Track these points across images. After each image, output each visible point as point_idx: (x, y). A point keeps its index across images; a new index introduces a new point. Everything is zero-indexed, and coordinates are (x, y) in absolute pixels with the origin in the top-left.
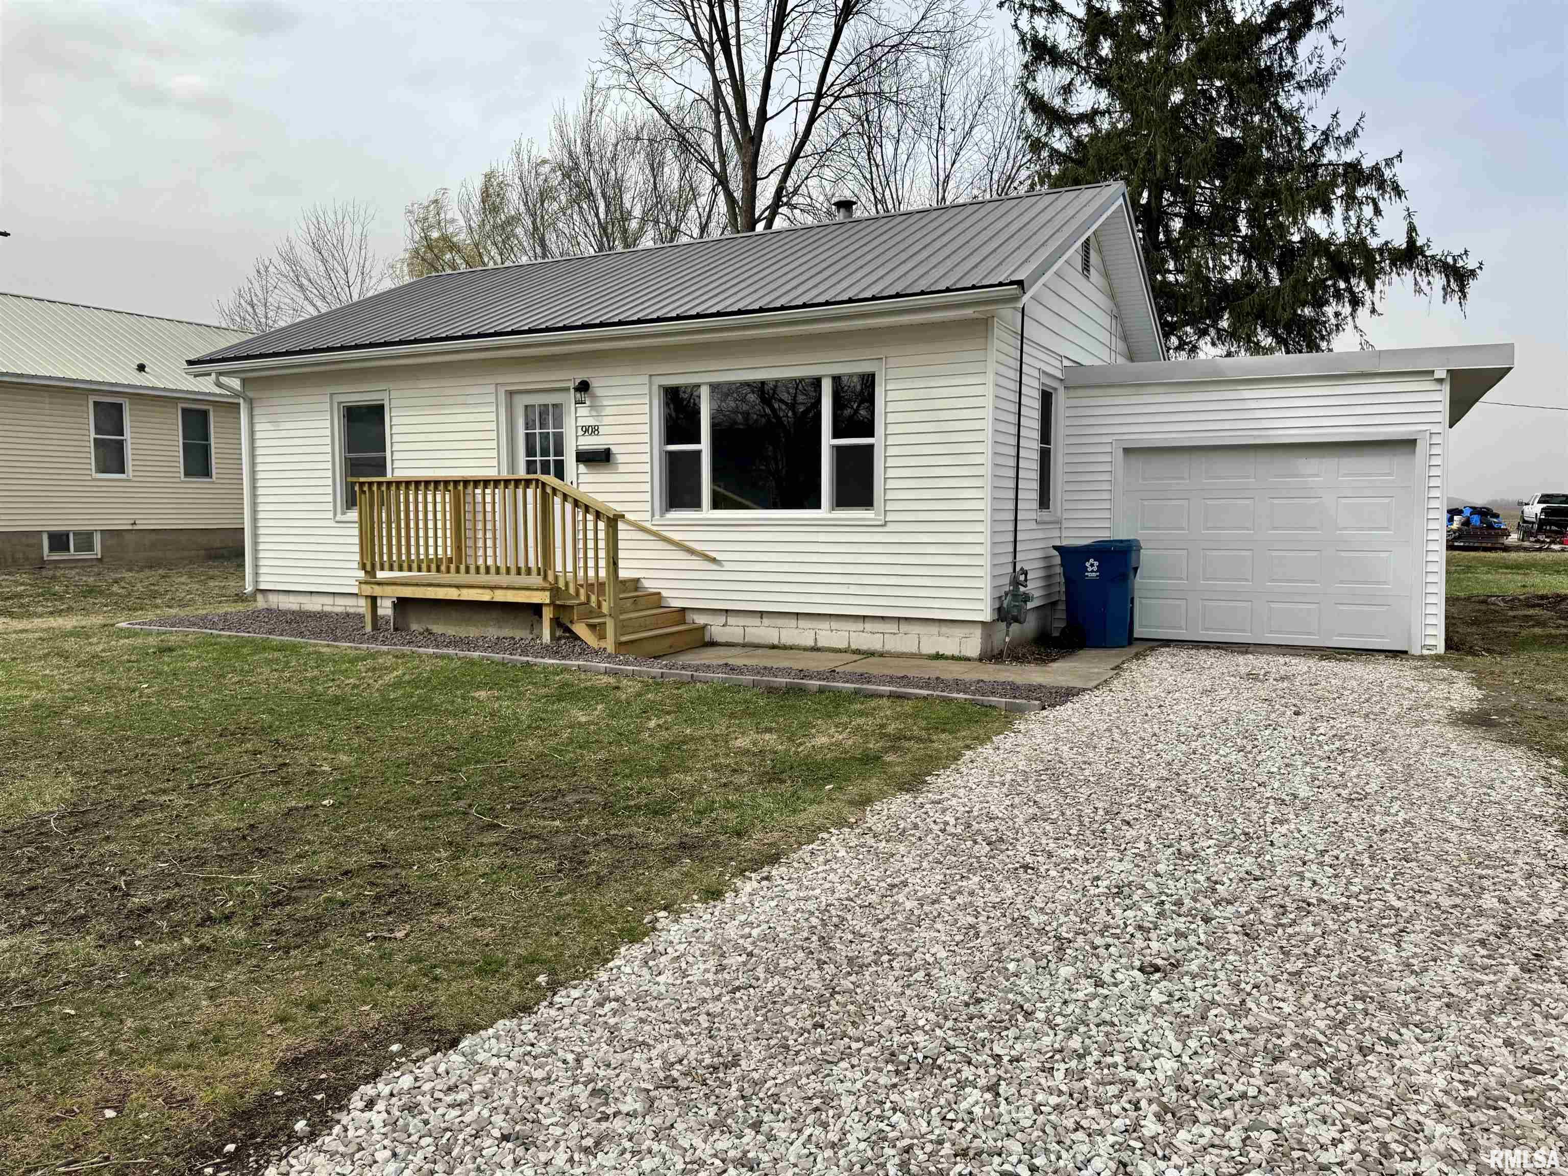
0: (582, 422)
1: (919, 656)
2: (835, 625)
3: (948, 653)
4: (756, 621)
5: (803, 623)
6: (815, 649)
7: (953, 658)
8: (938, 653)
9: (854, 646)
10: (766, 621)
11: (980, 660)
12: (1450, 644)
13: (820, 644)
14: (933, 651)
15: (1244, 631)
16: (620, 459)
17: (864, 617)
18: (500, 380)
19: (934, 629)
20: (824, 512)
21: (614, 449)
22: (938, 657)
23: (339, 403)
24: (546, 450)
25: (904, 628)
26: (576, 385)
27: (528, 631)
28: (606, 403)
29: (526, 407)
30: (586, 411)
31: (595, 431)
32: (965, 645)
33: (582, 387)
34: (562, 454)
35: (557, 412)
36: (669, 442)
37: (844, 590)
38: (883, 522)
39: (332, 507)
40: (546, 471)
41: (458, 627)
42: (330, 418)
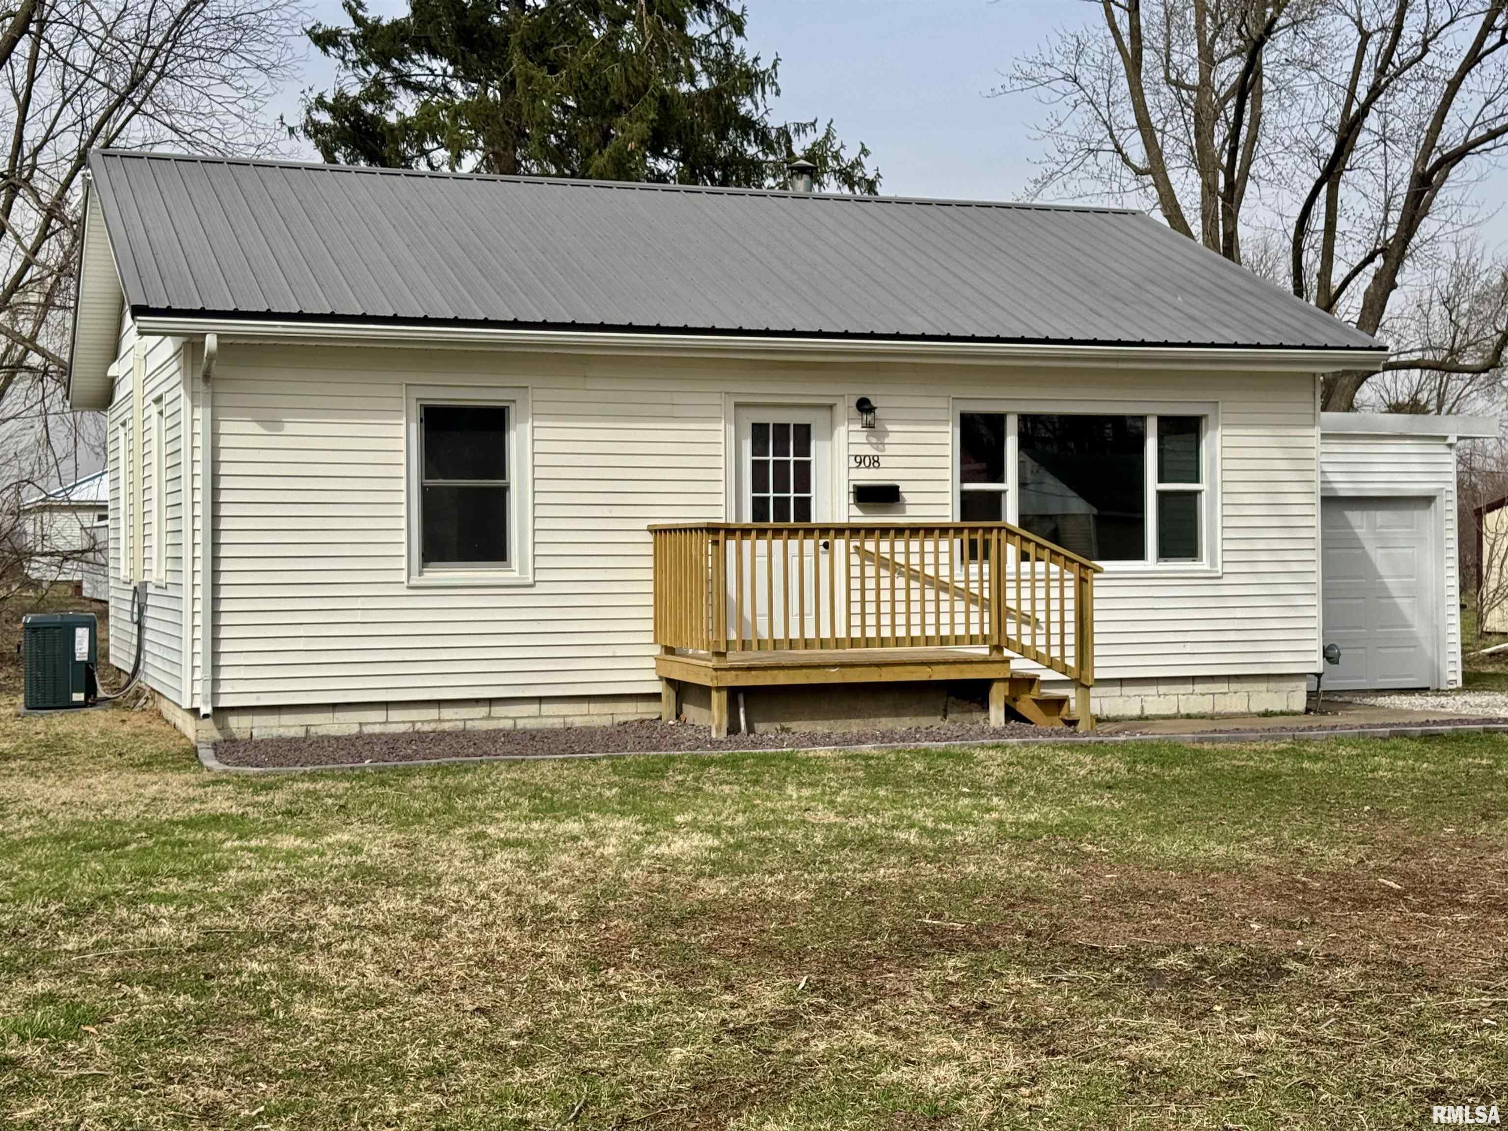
0: (856, 450)
1: (1251, 714)
2: (1163, 689)
3: (1277, 708)
5: (1128, 690)
6: (1142, 718)
7: (1282, 713)
8: (1267, 710)
9: (1183, 711)
11: (1308, 711)
13: (1147, 712)
14: (1262, 709)
16: (907, 498)
17: (1194, 677)
18: (730, 387)
19: (1262, 686)
20: (1151, 562)
22: (1267, 714)
23: (418, 399)
24: (781, 485)
25: (1234, 686)
26: (853, 404)
27: (939, 718)
28: (889, 428)
29: (754, 425)
30: (862, 437)
31: (875, 462)
32: (1291, 700)
33: (864, 406)
34: (808, 490)
35: (804, 434)
36: (963, 480)
37: (1179, 649)
38: (1220, 574)
39: (403, 563)
40: (782, 512)
41: (832, 722)
42: (404, 421)
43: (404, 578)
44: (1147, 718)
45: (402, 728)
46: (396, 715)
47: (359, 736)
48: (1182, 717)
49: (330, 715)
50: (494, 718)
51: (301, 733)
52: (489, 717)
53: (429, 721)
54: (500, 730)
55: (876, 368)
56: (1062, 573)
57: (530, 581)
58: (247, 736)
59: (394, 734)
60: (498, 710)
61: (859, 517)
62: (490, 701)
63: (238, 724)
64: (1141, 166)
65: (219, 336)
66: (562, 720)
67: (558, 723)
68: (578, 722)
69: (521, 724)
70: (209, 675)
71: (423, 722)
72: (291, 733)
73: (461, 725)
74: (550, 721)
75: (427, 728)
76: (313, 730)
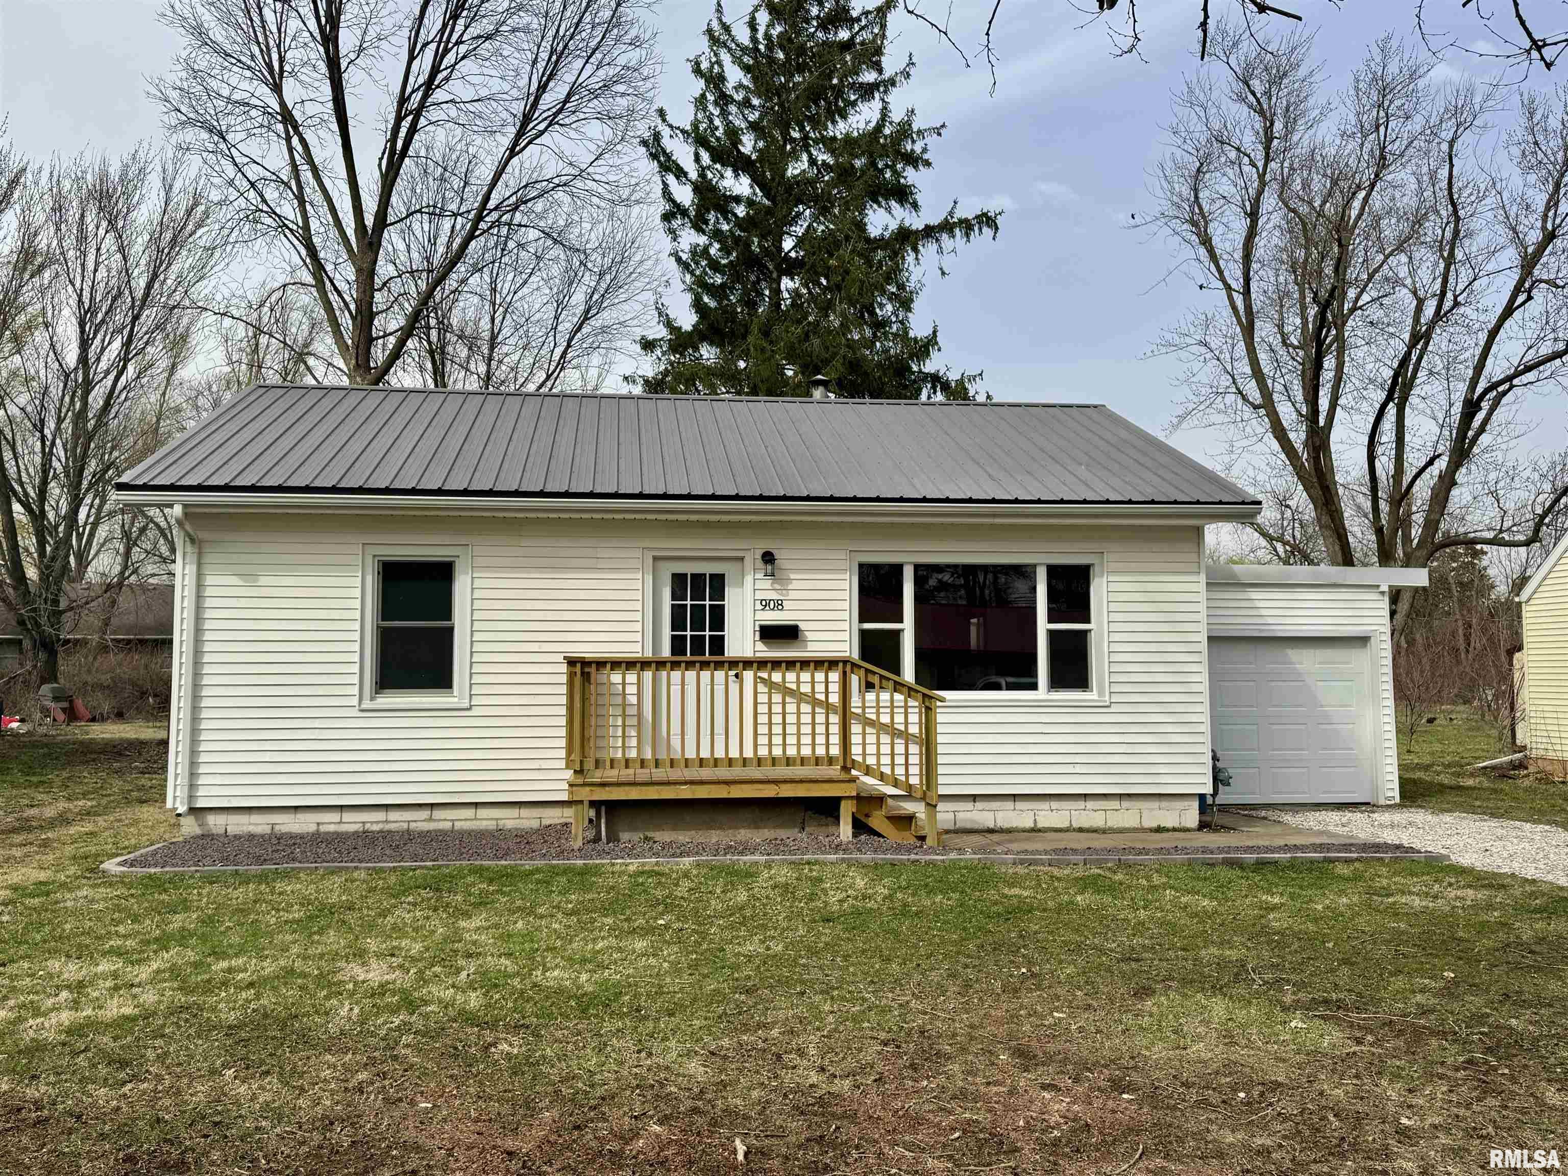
0: (760, 595)
1: (1143, 830)
2: (1055, 805)
3: (1169, 825)
4: (969, 805)
5: (1020, 805)
6: (1035, 830)
7: (1174, 830)
8: (1159, 827)
9: (1075, 825)
10: (979, 805)
11: (1200, 829)
12: (1402, 796)
13: (1040, 825)
14: (1154, 825)
15: (1254, 793)
16: (810, 636)
17: (1085, 795)
18: (647, 543)
19: (1155, 804)
20: (1043, 692)
21: (802, 626)
22: (1159, 830)
23: (374, 556)
24: (698, 624)
25: (1126, 804)
26: (758, 556)
27: (797, 830)
28: (792, 576)
29: (674, 575)
30: (767, 584)
31: (779, 605)
32: (1183, 817)
33: (768, 558)
34: (722, 629)
35: (718, 582)
36: (862, 620)
37: (1070, 769)
38: (1108, 704)
39: (355, 690)
40: (698, 648)
41: (693, 832)
42: (360, 574)
43: (355, 701)
44: (1039, 831)
45: (352, 828)
46: (348, 816)
47: (317, 834)
48: (1074, 830)
49: (292, 816)
50: (435, 820)
51: (267, 830)
52: (431, 819)
53: (377, 822)
54: (440, 831)
55: (782, 525)
56: (906, 702)
57: (467, 705)
58: (223, 831)
59: (347, 833)
60: (438, 814)
61: (764, 651)
62: (432, 806)
63: (216, 822)
64: (1257, 402)
65: (185, 506)
66: (494, 823)
67: (491, 825)
68: (510, 824)
69: (458, 825)
70: (186, 781)
71: (372, 823)
72: (258, 830)
73: (405, 826)
74: (485, 823)
75: (375, 828)
76: (277, 828)
